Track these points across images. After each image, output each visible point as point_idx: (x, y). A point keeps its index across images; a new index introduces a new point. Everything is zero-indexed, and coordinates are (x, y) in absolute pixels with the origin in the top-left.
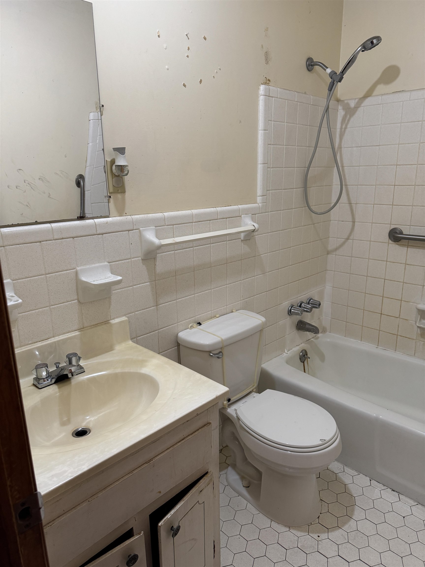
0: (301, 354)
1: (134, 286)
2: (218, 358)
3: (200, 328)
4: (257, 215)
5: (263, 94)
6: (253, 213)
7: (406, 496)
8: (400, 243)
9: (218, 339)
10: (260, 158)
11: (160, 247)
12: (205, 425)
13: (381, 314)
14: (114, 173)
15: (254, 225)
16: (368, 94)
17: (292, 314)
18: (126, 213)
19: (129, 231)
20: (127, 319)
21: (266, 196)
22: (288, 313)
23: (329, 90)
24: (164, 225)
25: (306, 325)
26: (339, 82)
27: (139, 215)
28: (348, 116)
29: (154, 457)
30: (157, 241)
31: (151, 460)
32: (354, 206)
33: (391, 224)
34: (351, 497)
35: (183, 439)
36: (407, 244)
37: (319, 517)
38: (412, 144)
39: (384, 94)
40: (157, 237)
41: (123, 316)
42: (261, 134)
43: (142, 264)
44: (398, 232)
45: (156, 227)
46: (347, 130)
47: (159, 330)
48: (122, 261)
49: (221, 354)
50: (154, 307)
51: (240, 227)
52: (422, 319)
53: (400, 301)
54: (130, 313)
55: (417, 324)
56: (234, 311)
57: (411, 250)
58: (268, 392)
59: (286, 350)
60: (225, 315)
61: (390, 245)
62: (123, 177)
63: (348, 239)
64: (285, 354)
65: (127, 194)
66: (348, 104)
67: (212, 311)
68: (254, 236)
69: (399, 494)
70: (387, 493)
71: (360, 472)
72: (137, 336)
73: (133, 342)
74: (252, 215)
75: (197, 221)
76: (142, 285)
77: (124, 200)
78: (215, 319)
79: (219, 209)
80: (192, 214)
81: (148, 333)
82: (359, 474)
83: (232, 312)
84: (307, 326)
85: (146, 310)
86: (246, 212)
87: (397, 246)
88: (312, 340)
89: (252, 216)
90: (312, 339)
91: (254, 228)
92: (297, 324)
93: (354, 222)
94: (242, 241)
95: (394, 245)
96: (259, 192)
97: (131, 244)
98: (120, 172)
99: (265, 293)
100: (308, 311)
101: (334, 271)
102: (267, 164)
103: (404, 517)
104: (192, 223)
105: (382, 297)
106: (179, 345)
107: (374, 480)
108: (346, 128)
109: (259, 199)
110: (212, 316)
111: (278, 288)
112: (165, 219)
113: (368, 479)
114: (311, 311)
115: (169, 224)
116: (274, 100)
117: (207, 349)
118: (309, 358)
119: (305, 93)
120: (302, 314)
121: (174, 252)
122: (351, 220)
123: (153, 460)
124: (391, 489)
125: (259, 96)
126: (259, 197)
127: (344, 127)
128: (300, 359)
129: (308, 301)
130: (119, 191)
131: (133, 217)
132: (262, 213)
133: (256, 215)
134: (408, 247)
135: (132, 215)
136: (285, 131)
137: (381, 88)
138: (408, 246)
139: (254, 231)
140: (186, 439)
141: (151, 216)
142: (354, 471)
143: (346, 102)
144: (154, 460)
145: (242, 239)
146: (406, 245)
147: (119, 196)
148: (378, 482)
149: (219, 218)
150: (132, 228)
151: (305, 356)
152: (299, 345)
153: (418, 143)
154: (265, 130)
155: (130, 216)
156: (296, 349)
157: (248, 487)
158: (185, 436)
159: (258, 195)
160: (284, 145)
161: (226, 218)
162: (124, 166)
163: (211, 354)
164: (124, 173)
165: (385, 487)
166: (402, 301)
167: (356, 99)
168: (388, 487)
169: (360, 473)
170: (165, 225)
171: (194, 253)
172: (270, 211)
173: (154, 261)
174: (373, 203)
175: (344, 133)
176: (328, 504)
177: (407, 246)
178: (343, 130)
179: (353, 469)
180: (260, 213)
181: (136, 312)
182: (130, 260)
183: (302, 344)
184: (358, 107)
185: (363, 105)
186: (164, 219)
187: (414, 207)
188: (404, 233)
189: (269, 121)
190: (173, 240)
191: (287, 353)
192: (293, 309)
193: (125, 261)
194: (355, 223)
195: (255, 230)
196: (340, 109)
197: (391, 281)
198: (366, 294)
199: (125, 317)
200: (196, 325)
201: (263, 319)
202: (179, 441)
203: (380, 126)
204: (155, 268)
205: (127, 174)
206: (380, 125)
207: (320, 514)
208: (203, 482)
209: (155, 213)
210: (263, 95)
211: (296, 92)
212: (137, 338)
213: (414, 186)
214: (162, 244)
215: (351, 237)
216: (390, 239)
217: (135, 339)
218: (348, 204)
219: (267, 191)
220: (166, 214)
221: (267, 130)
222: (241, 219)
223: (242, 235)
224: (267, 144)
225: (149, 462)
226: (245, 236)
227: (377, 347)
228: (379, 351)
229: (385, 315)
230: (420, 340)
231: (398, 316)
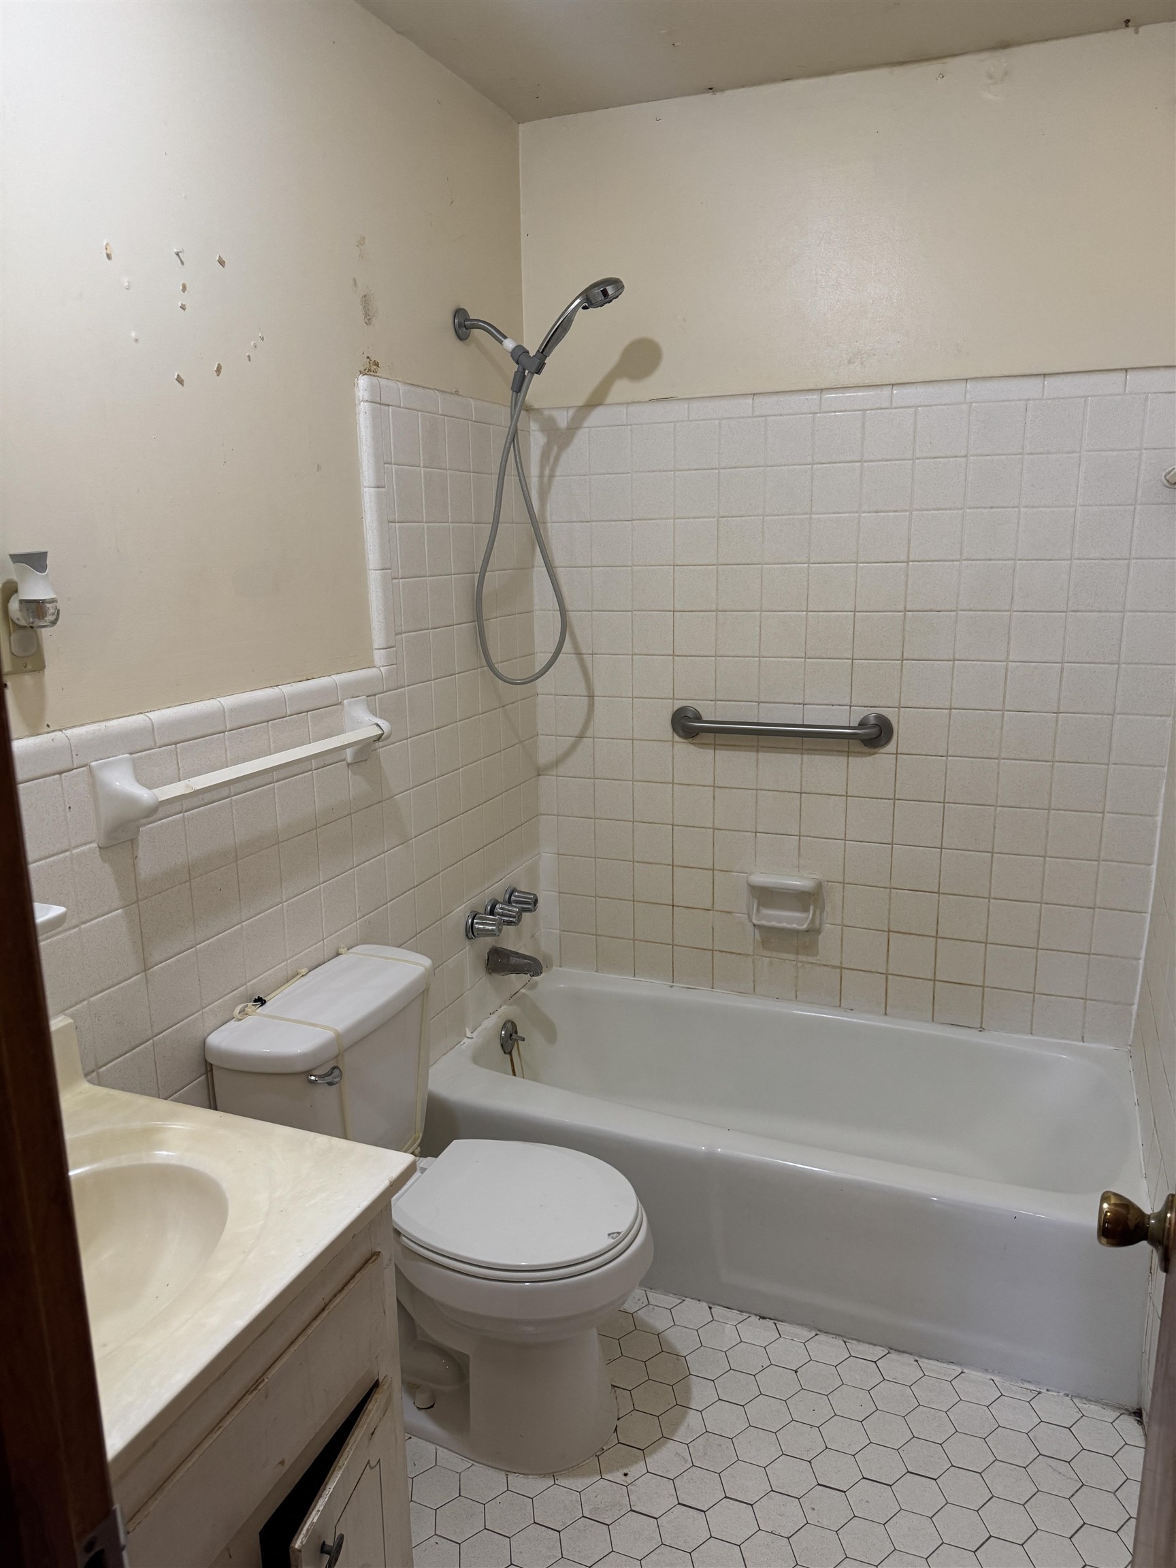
0: (503, 1032)
1: (83, 926)
2: (330, 1084)
3: (264, 1013)
4: (379, 695)
5: (367, 399)
6: (370, 693)
7: (790, 1323)
8: (696, 740)
9: (327, 1035)
10: (373, 557)
11: (154, 811)
12: (366, 1262)
13: (673, 906)
14: (12, 621)
15: (378, 725)
16: (596, 401)
17: (476, 934)
18: (48, 726)
19: (60, 773)
20: (71, 1021)
21: (395, 649)
22: (467, 935)
23: (513, 391)
24: (153, 746)
25: (511, 958)
26: (537, 373)
27: (82, 725)
28: (556, 448)
29: (264, 1373)
30: (145, 795)
31: (257, 1381)
32: (587, 658)
33: (673, 699)
34: (678, 1360)
35: (323, 1310)
36: (713, 742)
37: (616, 1429)
38: (702, 520)
39: (633, 403)
40: (140, 780)
41: (58, 1014)
42: (368, 496)
43: (99, 860)
44: (690, 716)
45: (131, 754)
46: (556, 480)
47: (155, 1039)
48: (48, 860)
49: (336, 1072)
50: (139, 976)
51: (342, 732)
52: (761, 908)
53: (711, 872)
54: (77, 1004)
55: (755, 921)
56: (341, 950)
57: (722, 755)
58: (457, 1147)
59: (467, 1029)
60: (320, 965)
61: (677, 746)
62: (38, 630)
63: (581, 736)
64: (466, 1040)
65: (48, 671)
66: (552, 420)
67: (289, 961)
68: (376, 750)
69: (776, 1322)
70: (751, 1328)
71: (683, 1294)
72: (100, 1064)
73: (90, 1082)
74: (367, 697)
75: (235, 725)
76: (104, 920)
77: (40, 688)
78: (297, 982)
79: (287, 689)
80: (221, 708)
81: (126, 1053)
82: (684, 1300)
83: (338, 954)
84: (513, 960)
85: (117, 987)
86: (353, 690)
87: (692, 747)
88: (523, 994)
89: (367, 700)
90: (523, 991)
91: (380, 732)
92: (487, 958)
93: (591, 696)
94: (349, 765)
95: (685, 746)
96: (378, 637)
97: (70, 808)
98: (33, 619)
99: (411, 891)
100: (512, 922)
101: (558, 815)
102: (390, 569)
103: (796, 1372)
104: (224, 732)
105: (671, 867)
106: (212, 1070)
107: (719, 1305)
108: (552, 476)
109: (379, 657)
110: (289, 972)
111: (439, 873)
112: (153, 729)
113: (705, 1305)
114: (519, 920)
115: (166, 741)
116: (393, 412)
117: (300, 1067)
118: (523, 1040)
119: (457, 393)
120: (500, 931)
121: (181, 815)
122: (584, 692)
123: (263, 1380)
124: (756, 1315)
125: (357, 402)
126: (377, 651)
127: (547, 472)
128: (502, 1045)
129: (507, 896)
130: (29, 667)
131: (69, 732)
132: (390, 691)
133: (377, 696)
134: (715, 749)
135: (66, 729)
136: (423, 487)
137: (622, 389)
138: (715, 746)
139: (379, 738)
140: (331, 1306)
141: (115, 724)
142: (672, 1295)
143: (546, 413)
144: (266, 1380)
145: (349, 760)
146: (710, 744)
147: (28, 680)
148: (728, 1308)
149: (288, 713)
150: (68, 765)
151: (514, 1036)
152: (494, 1012)
153: (714, 517)
154: (378, 487)
155: (60, 732)
156: (491, 1024)
157: (432, 1406)
158: (327, 1301)
159: (376, 646)
160: (422, 522)
161: (307, 712)
162: (44, 601)
163: (313, 1078)
164: (43, 618)
165: (745, 1315)
166: (715, 872)
167: (569, 408)
168: (750, 1313)
169: (684, 1298)
170: (155, 745)
171: (234, 811)
172: (406, 685)
173: (133, 848)
174: (631, 653)
175: (550, 488)
176: (630, 1391)
177: (713, 747)
178: (546, 479)
179: (666, 1292)
180: (386, 692)
181: (91, 997)
182: (67, 854)
183: (501, 1007)
184: (578, 428)
185: (586, 424)
186: (152, 729)
187: (718, 658)
188: (704, 718)
189: (385, 463)
190: (187, 786)
191: (472, 1038)
192: (477, 923)
193: (55, 857)
194: (595, 698)
195: (383, 736)
196: (534, 431)
197: (688, 829)
198: (635, 863)
199: (63, 1016)
200: (253, 1005)
201: (427, 962)
202: (314, 1316)
203: (630, 475)
204: (134, 866)
205: (54, 623)
206: (628, 473)
207: (618, 1419)
208: (375, 1408)
209: (125, 715)
210: (367, 401)
211: (438, 391)
212: (100, 1070)
213: (715, 613)
214: (160, 800)
215: (589, 733)
216: (676, 733)
217: (95, 1074)
218: (574, 656)
219: (396, 634)
220: (156, 716)
221: (384, 487)
222: (343, 709)
223: (349, 754)
224: (386, 521)
225: (255, 1389)
226: (356, 754)
227: (671, 984)
228: (678, 994)
229: (682, 908)
230: (762, 956)
231: (709, 906)
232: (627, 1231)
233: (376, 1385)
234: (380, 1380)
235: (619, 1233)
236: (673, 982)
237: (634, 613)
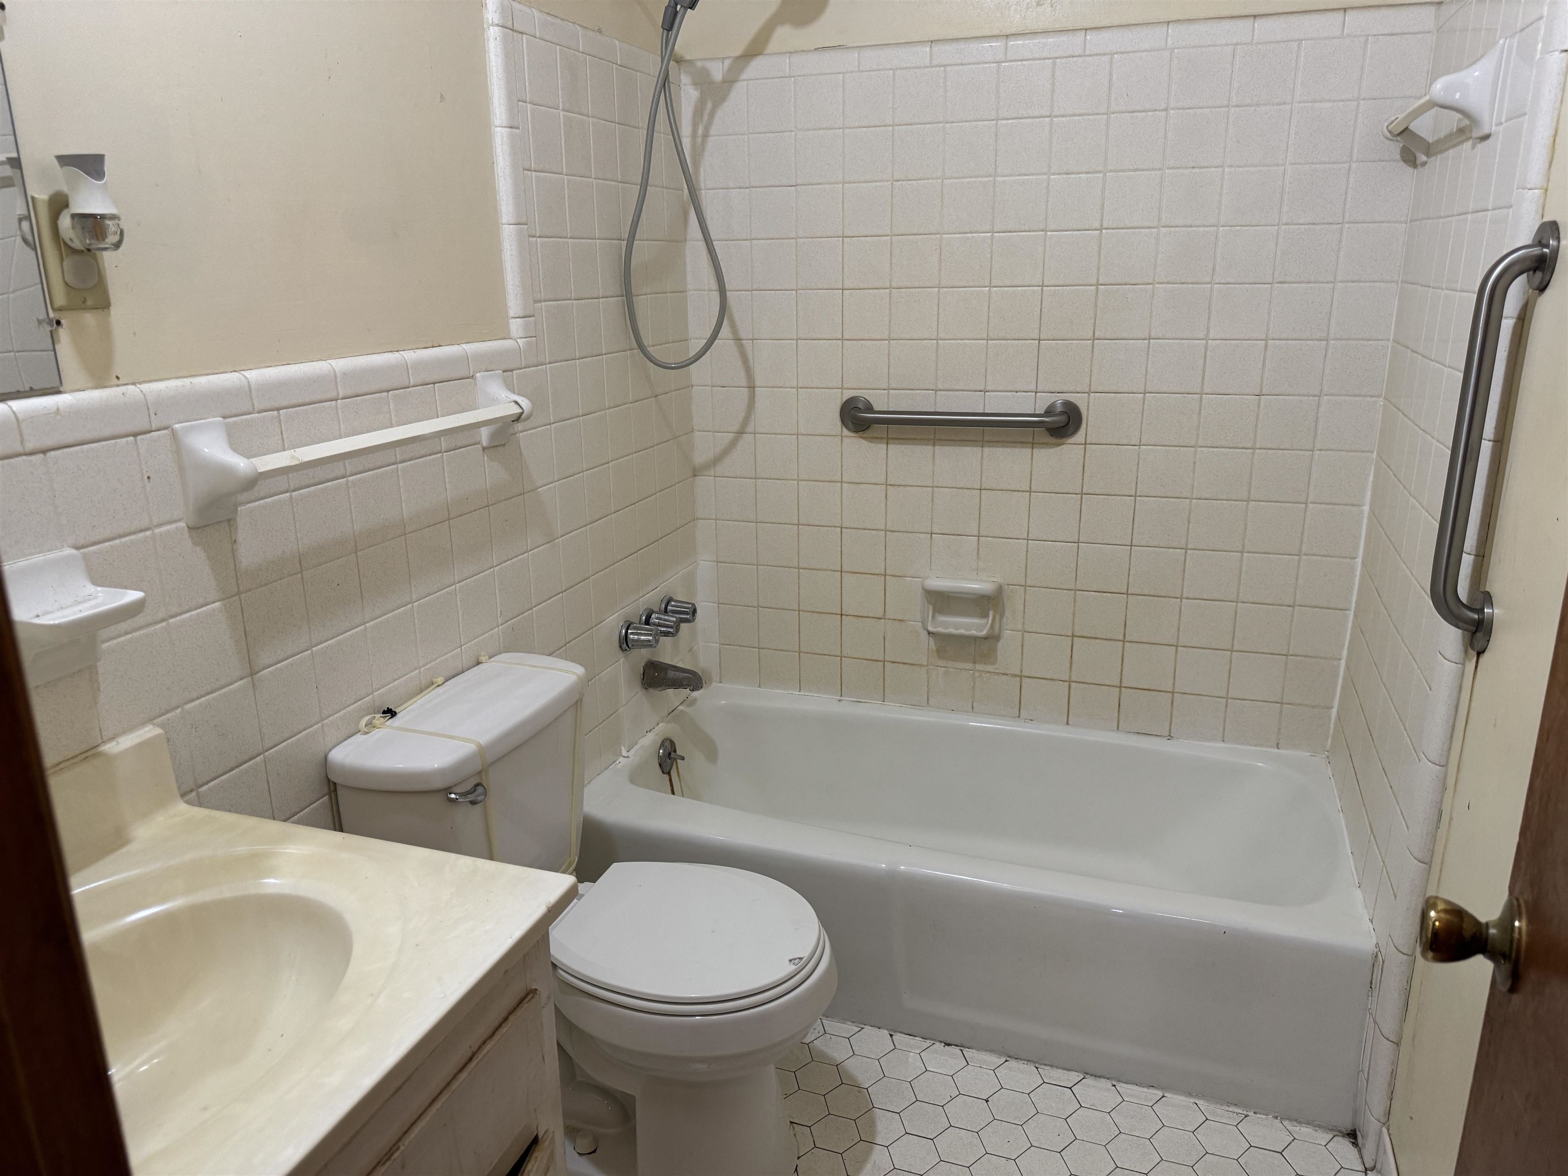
0: (661, 751)
1: (172, 621)
2: (473, 803)
3: (395, 725)
4: (517, 371)
5: (497, 22)
6: (506, 368)
7: (978, 1050)
8: (868, 433)
9: (470, 748)
10: (506, 209)
11: (253, 481)
12: (521, 1002)
13: (842, 615)
14: (65, 243)
15: (516, 402)
16: (755, 50)
17: (630, 646)
18: (118, 378)
19: (135, 435)
20: (159, 731)
21: (533, 318)
22: (621, 647)
23: (664, 29)
24: (251, 409)
25: (669, 671)
26: (690, 8)
27: (161, 380)
28: (709, 105)
29: (400, 1139)
30: (241, 464)
31: (391, 1149)
32: (747, 344)
33: (842, 388)
34: (859, 1092)
35: (471, 1059)
36: (885, 436)
37: (796, 1169)
38: (874, 184)
39: (796, 52)
40: (235, 447)
41: (147, 722)
42: (500, 137)
43: (189, 544)
44: (861, 406)
45: (224, 417)
46: (711, 140)
47: (266, 754)
48: (123, 540)
49: (480, 789)
50: (245, 680)
51: (474, 408)
52: (937, 614)
53: (883, 577)
54: (167, 712)
55: (930, 629)
56: (483, 659)
57: (895, 449)
58: (617, 871)
59: (623, 748)
60: (459, 675)
61: (846, 441)
62: (98, 253)
63: (741, 433)
64: (621, 759)
65: (113, 310)
66: (705, 73)
67: (422, 669)
68: (516, 434)
69: (962, 1049)
70: (935, 1055)
71: (862, 1021)
72: (200, 782)
73: (189, 802)
74: (503, 372)
75: (349, 392)
76: (198, 614)
77: (106, 333)
78: (434, 692)
79: (410, 356)
80: (332, 372)
81: (232, 769)
82: (862, 1028)
83: (478, 663)
84: (671, 674)
85: (218, 693)
86: (488, 363)
87: (863, 441)
88: (682, 711)
89: (503, 375)
90: (681, 708)
91: (520, 411)
92: (642, 673)
93: (752, 387)
94: (484, 449)
95: (855, 440)
96: (514, 304)
97: (149, 478)
98: (90, 240)
99: (558, 596)
100: (669, 632)
101: (716, 519)
102: (527, 225)
103: (987, 1101)
104: (336, 400)
105: (840, 573)
106: (335, 790)
107: (901, 1032)
108: (706, 136)
109: (516, 327)
110: (423, 682)
111: (589, 578)
112: (250, 391)
113: (886, 1032)
114: (677, 630)
115: (268, 405)
116: (527, 41)
117: (438, 784)
118: (683, 759)
119: (600, 31)
120: (657, 641)
121: (288, 494)
122: (744, 383)
123: (398, 1148)
124: (941, 1042)
125: (485, 26)
126: (513, 320)
127: (700, 131)
128: (660, 765)
129: (663, 606)
130: (89, 302)
131: (145, 387)
132: (529, 367)
133: (514, 372)
134: (887, 443)
135: (140, 383)
136: (562, 133)
137: (784, 36)
138: (888, 440)
139: (518, 418)
140: (480, 1056)
141: (203, 382)
142: (851, 1024)
143: (699, 64)
144: (402, 1148)
145: (485, 444)
146: (882, 438)
147: (89, 319)
148: (911, 1035)
149: (412, 383)
150: (146, 427)
151: (673, 755)
152: (651, 730)
153: (888, 181)
154: (511, 127)
155: (133, 387)
156: (649, 742)
157: (594, 1151)
158: (474, 1049)
159: (512, 313)
160: (562, 174)
161: (434, 383)
162: (103, 217)
163: (453, 796)
164: (104, 240)
165: (929, 1043)
166: (887, 577)
167: (724, 59)
168: (934, 1040)
169: (863, 1026)
170: (254, 409)
171: (351, 495)
172: (547, 362)
173: (230, 530)
174: (795, 337)
175: (703, 150)
176: (810, 1127)
177: (885, 441)
178: (699, 140)
179: (844, 1020)
180: (525, 368)
181: (186, 703)
182: (148, 533)
183: (658, 724)
184: (734, 81)
185: (744, 76)
186: (248, 390)
187: (892, 341)
188: (876, 408)
189: (519, 101)
190: (293, 457)
191: (628, 757)
192: (632, 633)
193: (132, 537)
194: (755, 389)
195: (523, 416)
196: (685, 85)
197: (858, 531)
198: (801, 570)
199: (151, 726)
200: (381, 717)
201: (580, 670)
202: (460, 1066)
203: (793, 133)
204: (233, 552)
205: (117, 245)
206: (792, 131)
207: (798, 1158)
209: (216, 371)
210: (498, 25)
211: (579, 25)
212: (200, 790)
213: (888, 290)
214: (259, 471)
215: (750, 429)
216: (845, 426)
217: (194, 794)
218: (732, 342)
219: (535, 302)
220: (254, 375)
221: (519, 128)
222: (475, 384)
223: (484, 434)
224: (521, 170)
225: (389, 1159)
226: (493, 436)
227: (840, 698)
228: (847, 708)
229: (852, 617)
230: (937, 666)
231: (880, 614)
232: (809, 957)
233: (535, 1141)
234: (540, 1136)
235: (801, 959)
236: (841, 696)
237: (799, 291)
